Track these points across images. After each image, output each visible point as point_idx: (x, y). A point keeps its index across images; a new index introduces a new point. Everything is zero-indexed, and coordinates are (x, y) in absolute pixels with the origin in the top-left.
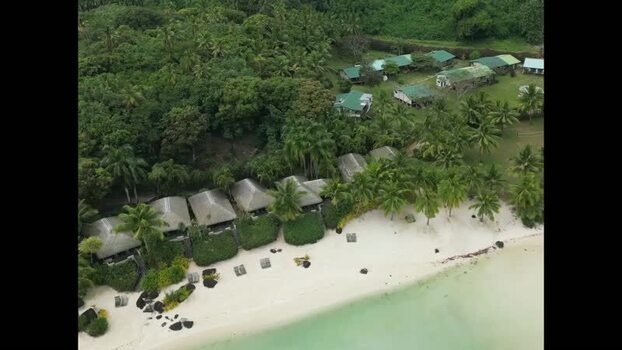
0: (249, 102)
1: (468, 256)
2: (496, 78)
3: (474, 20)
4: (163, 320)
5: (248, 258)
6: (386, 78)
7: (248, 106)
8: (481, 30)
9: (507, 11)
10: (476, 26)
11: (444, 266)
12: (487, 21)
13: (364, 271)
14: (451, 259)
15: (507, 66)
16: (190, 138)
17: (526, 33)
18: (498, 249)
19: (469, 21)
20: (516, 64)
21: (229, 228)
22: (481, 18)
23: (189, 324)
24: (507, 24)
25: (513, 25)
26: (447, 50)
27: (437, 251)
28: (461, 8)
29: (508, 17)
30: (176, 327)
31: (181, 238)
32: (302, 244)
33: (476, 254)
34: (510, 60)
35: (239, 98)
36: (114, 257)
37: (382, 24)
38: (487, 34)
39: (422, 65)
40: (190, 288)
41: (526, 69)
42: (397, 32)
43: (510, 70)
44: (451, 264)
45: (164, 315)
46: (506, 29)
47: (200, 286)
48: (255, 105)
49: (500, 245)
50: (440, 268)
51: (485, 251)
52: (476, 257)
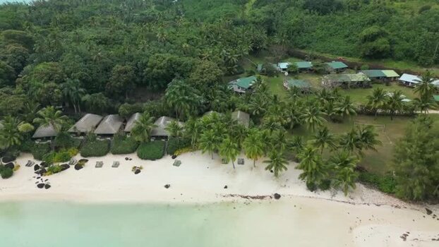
0: (161, 68)
1: (246, 197)
2: (371, 85)
3: (374, 44)
4: (39, 180)
5: (109, 159)
6: (286, 73)
7: (159, 71)
8: (378, 52)
9: (408, 41)
10: (374, 49)
11: (224, 199)
12: (384, 46)
13: (167, 186)
14: (232, 196)
15: (385, 77)
16: (119, 83)
17: (418, 57)
18: (274, 199)
19: (370, 44)
20: (395, 78)
21: (109, 139)
22: (381, 43)
23: (48, 187)
24: (403, 50)
25: (408, 51)
26: (344, 62)
27: (226, 187)
28: (365, 34)
29: (407, 45)
30: (40, 186)
31: (82, 137)
32: (146, 159)
33: (253, 198)
34: (390, 73)
35: (156, 65)
36: (42, 139)
37: (309, 43)
38: (384, 55)
39: (317, 69)
40: (66, 167)
41: (401, 82)
42: (318, 48)
43: (387, 81)
44: (231, 199)
45: (42, 177)
46: (402, 53)
47: (72, 167)
48: (164, 71)
49: (277, 196)
50: (220, 199)
51: (262, 198)
52: (252, 200)
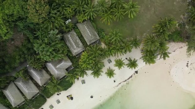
1: (126, 81)
11: (118, 87)
14: (120, 84)
49: (137, 72)
51: (131, 77)
52: (128, 80)
